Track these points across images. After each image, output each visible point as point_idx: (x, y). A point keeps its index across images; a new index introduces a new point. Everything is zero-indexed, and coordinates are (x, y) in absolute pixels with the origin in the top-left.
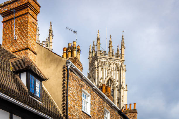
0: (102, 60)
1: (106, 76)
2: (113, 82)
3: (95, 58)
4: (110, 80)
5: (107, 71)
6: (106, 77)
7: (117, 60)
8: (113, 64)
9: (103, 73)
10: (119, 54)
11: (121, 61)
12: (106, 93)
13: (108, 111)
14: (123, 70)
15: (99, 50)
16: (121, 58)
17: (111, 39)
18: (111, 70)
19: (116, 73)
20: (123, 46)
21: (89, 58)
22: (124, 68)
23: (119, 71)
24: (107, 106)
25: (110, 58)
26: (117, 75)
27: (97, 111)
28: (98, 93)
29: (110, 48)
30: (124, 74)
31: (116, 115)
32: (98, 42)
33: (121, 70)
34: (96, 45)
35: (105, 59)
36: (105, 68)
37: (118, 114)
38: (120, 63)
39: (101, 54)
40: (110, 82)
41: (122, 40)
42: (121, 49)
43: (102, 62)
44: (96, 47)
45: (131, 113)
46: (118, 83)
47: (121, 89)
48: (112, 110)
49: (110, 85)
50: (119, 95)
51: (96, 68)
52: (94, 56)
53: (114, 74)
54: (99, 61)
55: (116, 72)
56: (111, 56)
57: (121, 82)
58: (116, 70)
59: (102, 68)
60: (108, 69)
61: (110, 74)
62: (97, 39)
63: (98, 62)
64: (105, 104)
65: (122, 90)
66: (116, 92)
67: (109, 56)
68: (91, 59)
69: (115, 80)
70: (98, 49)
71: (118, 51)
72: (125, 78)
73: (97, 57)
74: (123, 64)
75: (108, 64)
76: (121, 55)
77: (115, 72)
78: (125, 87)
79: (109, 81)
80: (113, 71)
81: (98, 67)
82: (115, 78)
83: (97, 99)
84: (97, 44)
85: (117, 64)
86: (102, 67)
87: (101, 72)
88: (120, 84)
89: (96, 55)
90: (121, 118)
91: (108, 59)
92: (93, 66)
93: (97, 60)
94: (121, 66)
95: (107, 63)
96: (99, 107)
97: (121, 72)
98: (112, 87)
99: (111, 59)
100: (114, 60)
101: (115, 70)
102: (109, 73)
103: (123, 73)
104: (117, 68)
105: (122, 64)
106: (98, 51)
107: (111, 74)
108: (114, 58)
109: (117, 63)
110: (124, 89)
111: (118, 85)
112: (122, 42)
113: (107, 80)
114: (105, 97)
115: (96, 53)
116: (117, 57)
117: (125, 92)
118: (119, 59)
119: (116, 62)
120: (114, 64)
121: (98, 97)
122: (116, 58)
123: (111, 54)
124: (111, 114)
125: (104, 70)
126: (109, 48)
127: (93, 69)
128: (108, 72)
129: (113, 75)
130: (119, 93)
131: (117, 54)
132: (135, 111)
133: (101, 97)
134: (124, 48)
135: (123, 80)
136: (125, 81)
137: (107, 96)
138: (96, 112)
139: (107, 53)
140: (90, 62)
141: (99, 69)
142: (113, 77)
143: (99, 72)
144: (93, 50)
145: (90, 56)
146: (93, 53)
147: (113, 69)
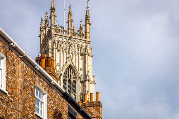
0: (58, 39)
1: (65, 61)
2: (74, 71)
3: (49, 36)
4: (70, 68)
5: (66, 54)
6: (64, 64)
7: (79, 41)
8: (74, 46)
9: (60, 58)
10: (83, 32)
11: (86, 42)
12: (46, 68)
13: (45, 92)
14: (88, 54)
15: (54, 24)
16: (86, 38)
17: (70, 11)
18: (72, 53)
19: (79, 59)
20: (88, 22)
21: (40, 36)
22: (90, 51)
23: (83, 56)
24: (40, 81)
25: (70, 37)
26: (81, 61)
27: (19, 87)
28: (21, 55)
29: (70, 23)
30: (89, 60)
31: (59, 99)
32: (53, 14)
33: (85, 54)
34: (50, 18)
35: (63, 38)
36: (63, 50)
37: (63, 99)
38: (84, 45)
39: (57, 31)
40: (70, 70)
41: (86, 13)
42: (85, 25)
43: (59, 42)
44: (49, 20)
45: (92, 106)
46: (81, 73)
47: (85, 81)
48: (51, 90)
49: (71, 74)
50: (83, 89)
51: (50, 50)
52: (46, 32)
53: (76, 59)
54: (55, 40)
55: (79, 56)
56: (70, 35)
57: (85, 72)
58: (78, 55)
59: (59, 51)
60: (67, 52)
61: (70, 59)
62: (51, 9)
63: (53, 41)
64: (37, 78)
65: (87, 82)
66: (79, 85)
67: (69, 35)
68: (43, 37)
69: (77, 69)
70: (52, 23)
71: (81, 28)
72: (91, 65)
73: (51, 35)
74: (88, 46)
75: (67, 45)
76: (86, 33)
77: (77, 56)
78: (91, 78)
79: (68, 69)
80: (74, 56)
81: (52, 49)
82: (77, 66)
83: (20, 66)
84: (51, 16)
85: (80, 46)
86: (58, 49)
87: (58, 56)
88: (85, 74)
89: (49, 32)
90: (68, 106)
91: (67, 39)
92: (46, 47)
93: (51, 38)
94: (86, 49)
95: (65, 44)
96: (25, 80)
97: (85, 57)
98: (73, 78)
99: (71, 39)
100: (75, 40)
101: (77, 53)
102: (68, 58)
103: (88, 58)
104: (80, 52)
105: (86, 46)
106: (52, 27)
107: (72, 59)
108: (76, 37)
109: (80, 44)
110: (91, 82)
111: (81, 76)
112: (86, 16)
113: (66, 67)
114: (36, 66)
115: (49, 28)
116: (80, 36)
117: (91, 85)
118: (83, 39)
119: (78, 43)
120: (76, 46)
121: (23, 63)
122: (78, 38)
123: (71, 31)
124: (48, 97)
125: (62, 53)
126: (68, 22)
127: (45, 51)
128: (67, 56)
129: (74, 61)
130: (83, 86)
131: (80, 31)
132: (98, 104)
133: (29, 64)
134: (90, 24)
135: (89, 68)
136: (91, 69)
137: (47, 72)
138: (17, 87)
139: (65, 29)
140: (42, 41)
141: (54, 51)
142: (74, 64)
143: (54, 55)
144: (45, 24)
145: (42, 33)
146: (45, 29)
147: (75, 53)
